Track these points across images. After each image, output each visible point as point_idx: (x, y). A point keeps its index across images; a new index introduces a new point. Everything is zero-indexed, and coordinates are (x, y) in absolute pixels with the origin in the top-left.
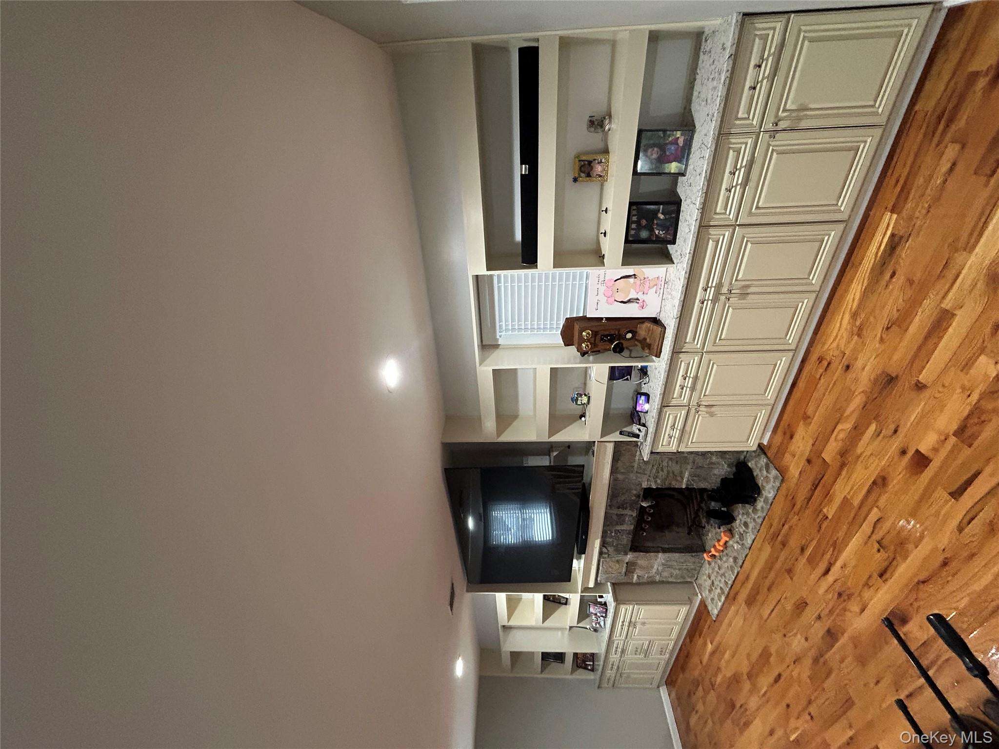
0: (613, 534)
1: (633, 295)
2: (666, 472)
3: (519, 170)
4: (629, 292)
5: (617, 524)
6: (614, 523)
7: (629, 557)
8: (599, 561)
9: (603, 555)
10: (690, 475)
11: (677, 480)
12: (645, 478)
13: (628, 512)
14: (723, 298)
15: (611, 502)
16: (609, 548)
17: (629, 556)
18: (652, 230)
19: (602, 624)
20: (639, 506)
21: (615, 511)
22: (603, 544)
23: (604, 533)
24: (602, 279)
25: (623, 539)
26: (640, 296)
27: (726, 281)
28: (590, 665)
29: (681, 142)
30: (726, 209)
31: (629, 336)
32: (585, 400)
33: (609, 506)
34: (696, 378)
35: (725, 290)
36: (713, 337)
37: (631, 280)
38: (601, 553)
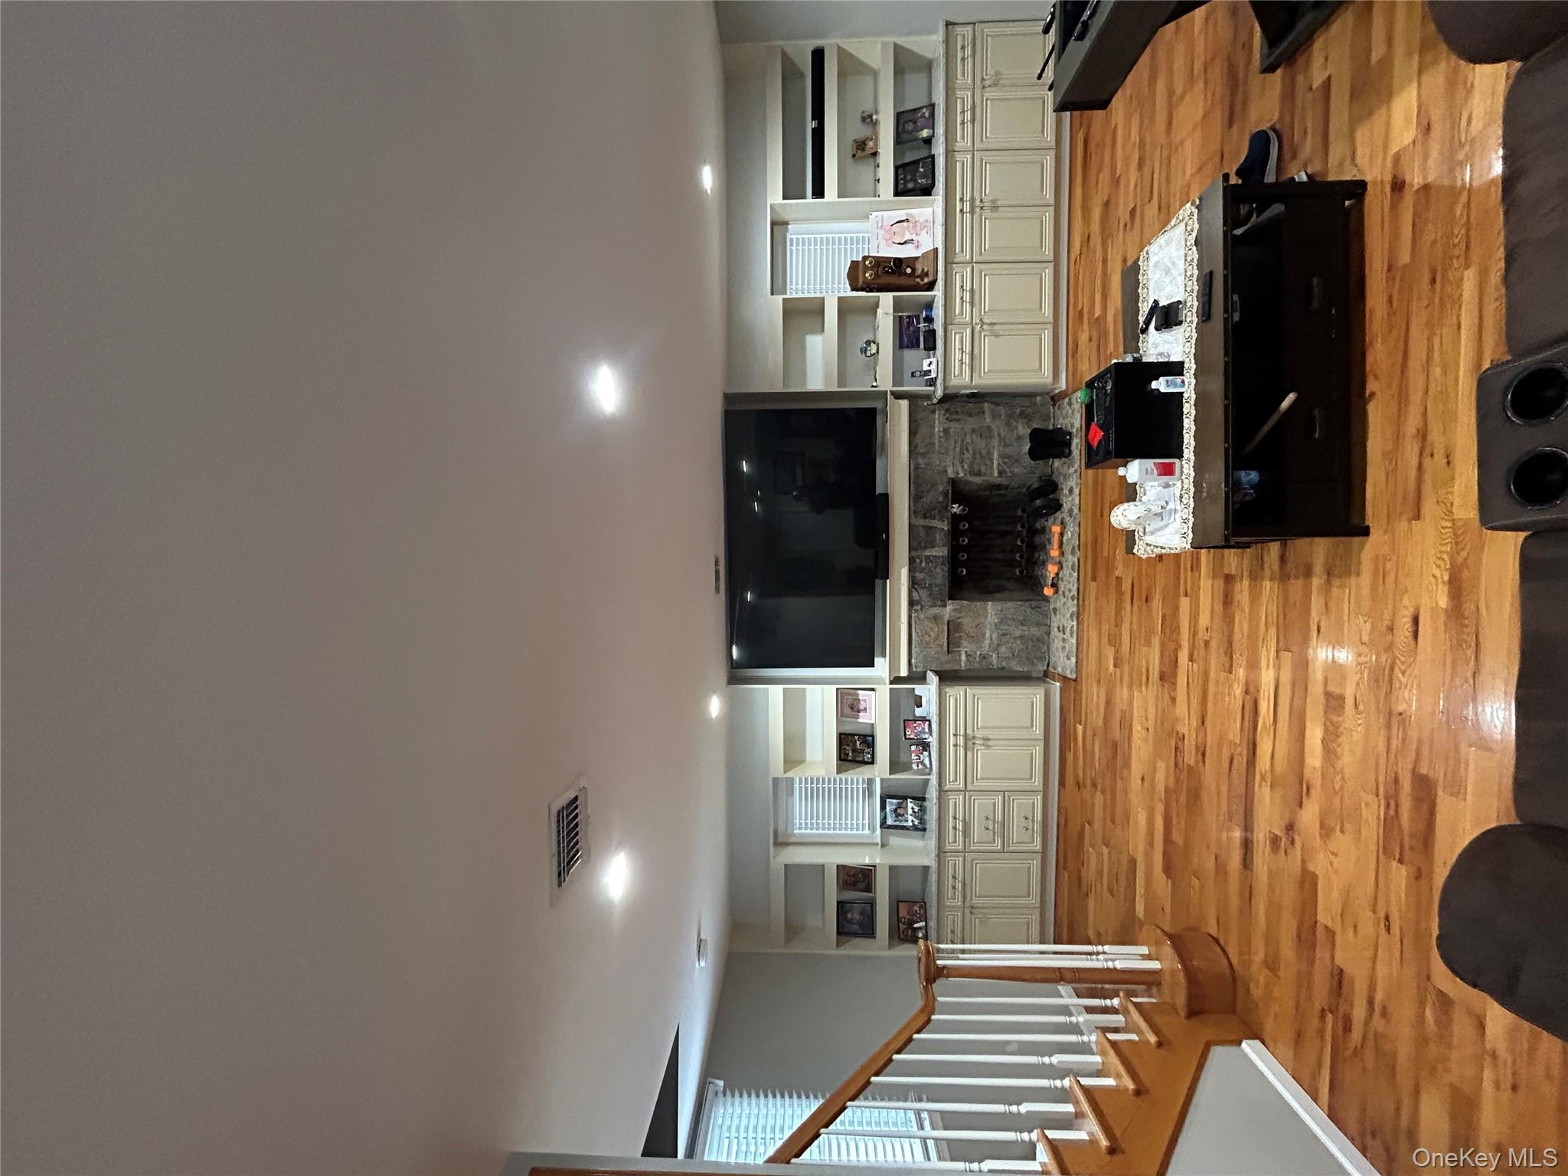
0: (923, 564)
1: (907, 237)
2: (971, 451)
3: (811, 125)
4: (904, 234)
5: (926, 548)
6: (923, 545)
7: (949, 610)
8: (910, 617)
9: (915, 608)
10: (1000, 456)
11: (986, 465)
12: (948, 462)
13: (936, 523)
14: (978, 209)
15: (915, 506)
16: (921, 592)
17: (948, 608)
18: (916, 181)
19: (927, 762)
20: (949, 514)
21: (922, 522)
22: (913, 584)
23: (912, 561)
24: (880, 225)
25: (937, 573)
26: (914, 237)
27: (977, 195)
28: (920, 928)
29: (927, 115)
30: (963, 139)
31: (909, 271)
32: (874, 347)
33: (913, 513)
34: (972, 291)
35: (978, 203)
36: (978, 249)
37: (905, 224)
38: (912, 603)
